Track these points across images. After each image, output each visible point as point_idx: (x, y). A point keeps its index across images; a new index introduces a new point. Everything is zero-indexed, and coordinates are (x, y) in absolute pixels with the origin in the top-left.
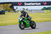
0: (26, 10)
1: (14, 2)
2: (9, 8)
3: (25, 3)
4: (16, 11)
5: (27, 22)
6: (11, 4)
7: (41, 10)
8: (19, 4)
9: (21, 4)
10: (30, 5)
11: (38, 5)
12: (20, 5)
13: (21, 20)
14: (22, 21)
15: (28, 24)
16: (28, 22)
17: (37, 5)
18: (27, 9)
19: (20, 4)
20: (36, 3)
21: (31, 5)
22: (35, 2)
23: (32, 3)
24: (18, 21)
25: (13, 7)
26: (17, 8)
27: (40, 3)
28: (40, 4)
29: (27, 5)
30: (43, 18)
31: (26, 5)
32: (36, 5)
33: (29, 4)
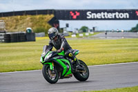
0: (91, 31)
1: (59, 11)
2: (48, 25)
3: (88, 13)
4: (65, 32)
5: (64, 62)
6: (52, 16)
7: (131, 31)
8: (72, 14)
9: (78, 14)
10: (101, 19)
11: (123, 19)
12: (75, 17)
13: (48, 57)
14: (51, 60)
15: (68, 69)
16: (67, 64)
17: (120, 19)
18: (94, 28)
19: (75, 14)
20: (117, 14)
21: (103, 17)
22: (114, 11)
23: (106, 14)
24: (41, 60)
25: (58, 23)
26: (67, 26)
27: (127, 14)
28: (128, 17)
29: (94, 19)
30: (132, 52)
31: (91, 19)
32: (117, 17)
33: (98, 16)
